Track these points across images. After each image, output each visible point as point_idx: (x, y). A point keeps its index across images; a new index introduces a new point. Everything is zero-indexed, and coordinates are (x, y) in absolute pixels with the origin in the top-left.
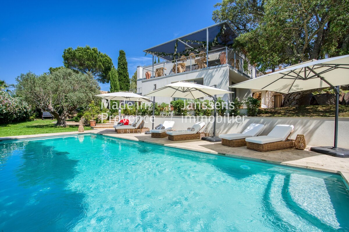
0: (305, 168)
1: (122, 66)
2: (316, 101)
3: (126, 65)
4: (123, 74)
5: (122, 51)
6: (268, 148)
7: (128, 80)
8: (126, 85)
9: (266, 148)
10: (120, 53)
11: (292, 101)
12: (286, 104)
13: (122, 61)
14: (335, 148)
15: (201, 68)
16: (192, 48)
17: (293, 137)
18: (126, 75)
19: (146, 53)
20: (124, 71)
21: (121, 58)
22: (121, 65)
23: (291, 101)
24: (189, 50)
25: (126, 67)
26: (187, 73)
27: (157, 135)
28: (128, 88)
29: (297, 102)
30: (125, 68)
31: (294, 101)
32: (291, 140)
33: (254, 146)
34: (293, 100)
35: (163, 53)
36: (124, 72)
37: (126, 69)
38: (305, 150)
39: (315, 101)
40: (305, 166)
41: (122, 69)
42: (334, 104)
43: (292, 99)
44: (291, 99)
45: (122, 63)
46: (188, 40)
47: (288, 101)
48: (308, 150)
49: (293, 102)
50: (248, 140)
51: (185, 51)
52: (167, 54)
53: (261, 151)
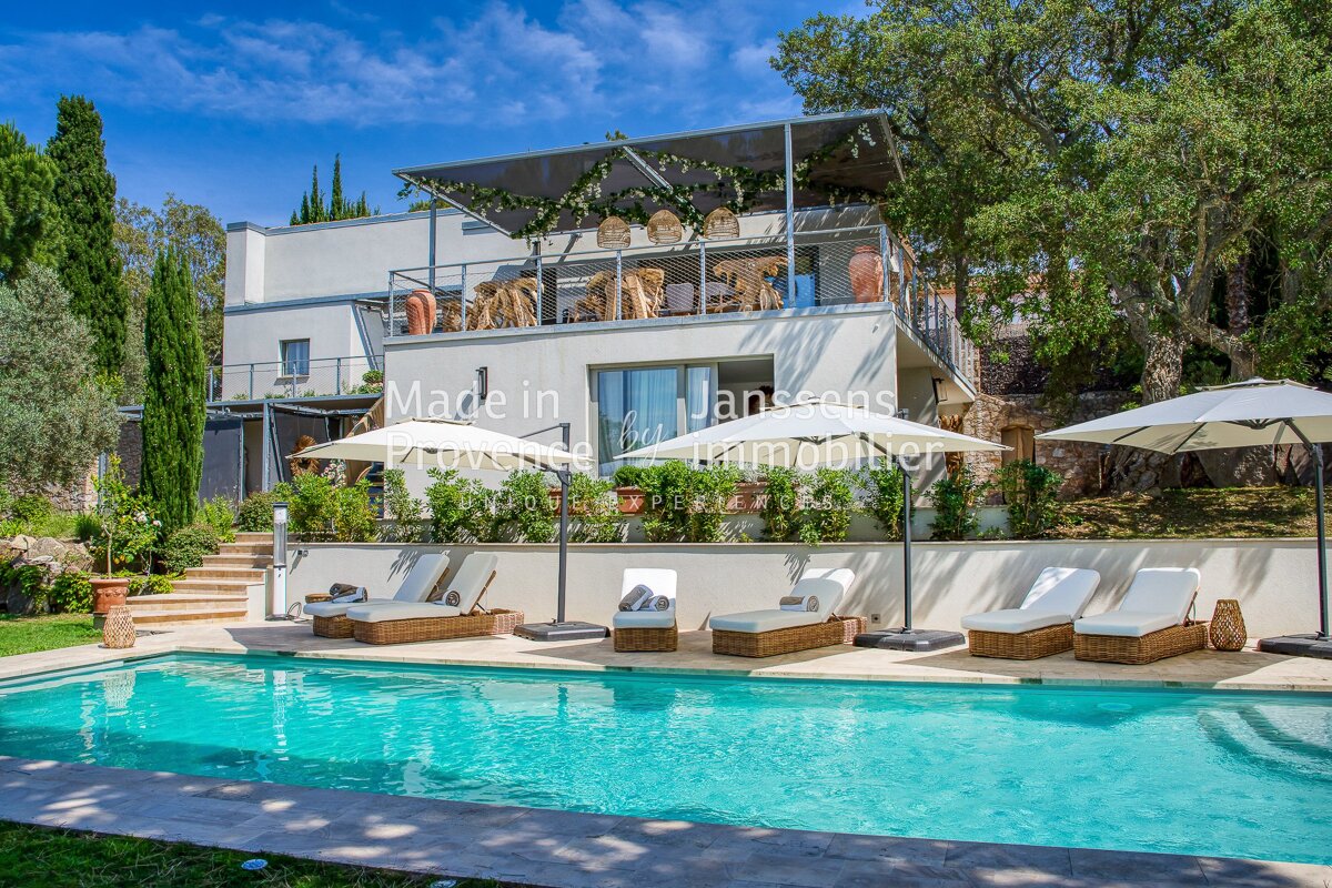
0: (1289, 689)
1: (80, 202)
2: (1203, 468)
3: (108, 198)
4: (84, 257)
5: (81, 103)
6: (1153, 649)
7: (117, 300)
8: (105, 331)
9: (1147, 651)
10: (65, 113)
11: (1141, 473)
12: (1121, 483)
13: (80, 167)
14: (1323, 636)
15: (757, 307)
16: (665, 183)
17: (1204, 613)
18: (108, 263)
19: (408, 185)
20: (93, 240)
21: (72, 151)
22: (75, 194)
23: (1136, 474)
24: (648, 194)
25: (104, 212)
26: (682, 326)
27: (646, 640)
28: (114, 349)
29: (1158, 475)
30: (97, 216)
31: (1149, 473)
32: (1198, 623)
33: (1108, 648)
34: (1143, 470)
35: (498, 192)
36: (90, 246)
37: (107, 223)
38: (1243, 649)
39: (1196, 468)
40: (1288, 686)
41: (82, 221)
42: (1260, 480)
43: (1140, 466)
44: (1134, 463)
45: (78, 186)
46: (669, 155)
47: (1127, 470)
48: (1250, 650)
49: (1144, 478)
50: (1080, 627)
51: (622, 195)
52: (519, 201)
53: (1134, 664)
